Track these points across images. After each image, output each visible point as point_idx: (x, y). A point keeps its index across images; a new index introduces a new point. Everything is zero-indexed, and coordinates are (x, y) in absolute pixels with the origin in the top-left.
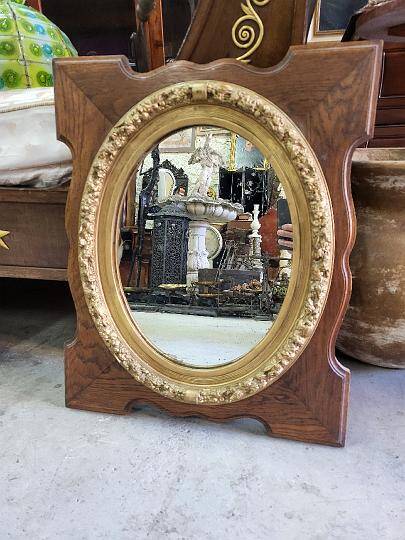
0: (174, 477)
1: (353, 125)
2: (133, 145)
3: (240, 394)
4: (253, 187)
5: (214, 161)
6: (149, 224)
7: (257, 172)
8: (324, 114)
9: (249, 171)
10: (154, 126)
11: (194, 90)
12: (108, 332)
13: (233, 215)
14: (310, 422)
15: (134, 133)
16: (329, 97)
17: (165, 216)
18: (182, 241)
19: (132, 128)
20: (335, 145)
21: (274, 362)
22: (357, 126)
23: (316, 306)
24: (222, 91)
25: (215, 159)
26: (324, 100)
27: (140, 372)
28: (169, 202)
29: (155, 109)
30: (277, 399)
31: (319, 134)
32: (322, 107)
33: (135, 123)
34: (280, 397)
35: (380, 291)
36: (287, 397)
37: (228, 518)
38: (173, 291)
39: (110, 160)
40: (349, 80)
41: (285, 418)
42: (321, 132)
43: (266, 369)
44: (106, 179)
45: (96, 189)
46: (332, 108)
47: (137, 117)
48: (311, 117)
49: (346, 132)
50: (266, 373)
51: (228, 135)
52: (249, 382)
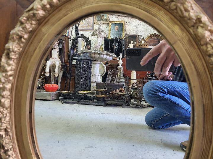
2: (44, 29)
4: (118, 45)
5: (103, 35)
6: (74, 62)
7: (120, 39)
9: (116, 39)
10: (63, 12)
13: (111, 58)
15: (44, 18)
17: (81, 59)
18: (89, 70)
19: (41, 13)
25: (103, 34)
28: (83, 53)
33: (44, 7)
38: (85, 94)
39: (22, 42)
44: (19, 59)
51: (108, 24)
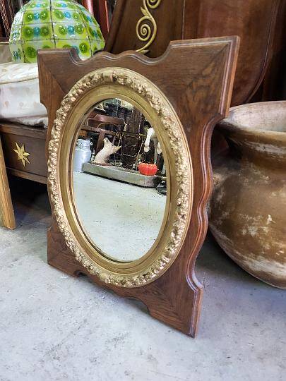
0: (78, 325)
1: (210, 107)
2: (76, 110)
3: (130, 284)
8: (190, 96)
11: (104, 75)
12: (63, 226)
14: (173, 315)
15: (76, 102)
16: (194, 83)
20: (197, 121)
22: (212, 108)
23: (176, 238)
24: (121, 77)
26: (190, 86)
27: (78, 255)
29: (85, 87)
31: (186, 111)
32: (189, 91)
34: (155, 293)
35: (244, 232)
37: (92, 362)
39: (63, 119)
40: (208, 70)
41: (158, 307)
42: (187, 110)
43: (145, 273)
45: (56, 137)
46: (196, 92)
47: (74, 92)
48: (181, 98)
49: (205, 112)
52: (135, 278)
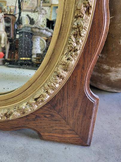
3: (17, 114)
13: (50, 34)
14: (68, 132)
21: (42, 92)
23: (77, 43)
30: (46, 117)
34: (47, 116)
36: (52, 116)
41: (51, 129)
43: (36, 97)
50: (36, 99)
51: (50, 6)
52: (24, 106)
